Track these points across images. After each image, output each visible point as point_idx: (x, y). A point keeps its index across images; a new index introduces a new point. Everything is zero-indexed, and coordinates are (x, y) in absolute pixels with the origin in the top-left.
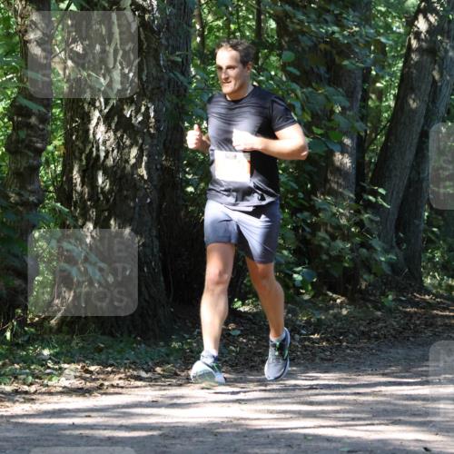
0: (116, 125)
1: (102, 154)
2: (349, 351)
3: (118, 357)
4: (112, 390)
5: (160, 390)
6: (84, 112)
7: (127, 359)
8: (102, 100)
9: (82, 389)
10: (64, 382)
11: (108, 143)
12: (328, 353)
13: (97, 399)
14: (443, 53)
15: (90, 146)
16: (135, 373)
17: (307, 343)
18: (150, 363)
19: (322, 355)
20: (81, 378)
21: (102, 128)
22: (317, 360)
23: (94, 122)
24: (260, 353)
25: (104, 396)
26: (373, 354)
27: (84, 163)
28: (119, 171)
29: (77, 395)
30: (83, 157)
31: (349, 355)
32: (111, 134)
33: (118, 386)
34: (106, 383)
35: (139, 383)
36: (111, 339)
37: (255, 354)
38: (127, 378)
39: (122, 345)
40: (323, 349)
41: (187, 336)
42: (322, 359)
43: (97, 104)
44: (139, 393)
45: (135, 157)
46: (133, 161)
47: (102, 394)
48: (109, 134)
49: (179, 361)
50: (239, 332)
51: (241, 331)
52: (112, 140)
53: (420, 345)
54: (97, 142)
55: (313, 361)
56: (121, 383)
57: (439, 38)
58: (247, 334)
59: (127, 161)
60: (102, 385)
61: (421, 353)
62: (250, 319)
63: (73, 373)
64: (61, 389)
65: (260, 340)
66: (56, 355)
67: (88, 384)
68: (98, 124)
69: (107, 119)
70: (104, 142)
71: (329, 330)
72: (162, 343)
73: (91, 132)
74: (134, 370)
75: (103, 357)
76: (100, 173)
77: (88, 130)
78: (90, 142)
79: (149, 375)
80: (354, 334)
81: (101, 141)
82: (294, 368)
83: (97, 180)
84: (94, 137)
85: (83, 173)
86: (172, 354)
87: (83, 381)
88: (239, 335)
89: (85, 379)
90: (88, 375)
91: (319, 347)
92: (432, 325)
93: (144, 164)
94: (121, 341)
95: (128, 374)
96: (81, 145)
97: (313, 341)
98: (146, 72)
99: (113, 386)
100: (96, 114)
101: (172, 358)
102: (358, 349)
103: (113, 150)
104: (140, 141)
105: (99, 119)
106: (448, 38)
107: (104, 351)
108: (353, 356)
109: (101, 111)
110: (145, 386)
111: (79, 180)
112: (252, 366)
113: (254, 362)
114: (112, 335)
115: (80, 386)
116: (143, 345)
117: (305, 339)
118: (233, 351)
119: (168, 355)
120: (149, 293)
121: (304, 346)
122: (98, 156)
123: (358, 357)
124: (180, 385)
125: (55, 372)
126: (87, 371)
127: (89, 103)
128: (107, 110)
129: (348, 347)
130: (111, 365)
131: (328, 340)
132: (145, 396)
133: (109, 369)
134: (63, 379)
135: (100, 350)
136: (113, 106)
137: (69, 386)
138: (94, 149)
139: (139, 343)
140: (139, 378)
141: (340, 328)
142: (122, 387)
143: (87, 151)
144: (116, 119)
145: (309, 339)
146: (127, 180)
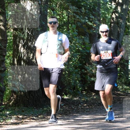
0: (26, 48)
1: (23, 56)
2: (94, 109)
3: (28, 113)
4: (25, 123)
5: (39, 122)
6: (17, 44)
7: (31, 114)
8: (22, 41)
9: (17, 123)
10: (12, 121)
11: (24, 53)
12: (88, 110)
13: (20, 126)
14: (120, 24)
15: (19, 54)
16: (32, 118)
17: (82, 107)
18: (37, 115)
19: (87, 110)
20: (17, 120)
21: (22, 49)
22: (85, 112)
23: (20, 47)
24: (69, 110)
25: (23, 125)
26: (101, 110)
27: (18, 58)
28: (27, 61)
29: (15, 125)
30: (17, 57)
31: (94, 110)
32: (25, 50)
33: (27, 122)
34: (24, 121)
35: (33, 121)
36: (27, 108)
37: (67, 111)
38: (30, 119)
39: (30, 110)
40: (87, 109)
41: (48, 106)
42: (86, 111)
43: (21, 42)
44: (33, 123)
45: (32, 56)
46: (31, 58)
47: (22, 124)
48: (24, 50)
49: (46, 114)
50: (63, 105)
51: (64, 104)
52: (25, 52)
53: (115, 106)
54: (21, 52)
55: (84, 112)
56: (28, 121)
57: (119, 19)
58: (66, 105)
59: (30, 58)
60: (22, 121)
61: (115, 109)
62: (67, 101)
63: (14, 119)
64: (10, 123)
65: (69, 107)
66: (10, 113)
67: (19, 121)
68: (21, 47)
69: (24, 46)
70: (23, 53)
71: (89, 103)
72: (41, 109)
73: (19, 50)
74: (32, 117)
75: (24, 113)
76: (22, 61)
77: (18, 49)
78: (19, 53)
79: (37, 118)
80: (96, 104)
81: (22, 52)
82: (78, 114)
83: (21, 63)
84: (20, 51)
85: (18, 61)
86: (44, 112)
87: (17, 121)
88: (63, 106)
89: (18, 120)
90: (19, 119)
91: (86, 108)
92: (119, 100)
93: (34, 58)
94: (30, 108)
95: (30, 118)
96: (17, 54)
97: (84, 106)
98: (34, 32)
99: (26, 122)
100: (21, 45)
101: (44, 113)
102: (97, 108)
103: (26, 55)
104: (33, 52)
105: (21, 46)
106: (122, 19)
107: (25, 111)
108: (95, 110)
109: (22, 44)
110: (35, 121)
111: (16, 63)
112: (66, 114)
113: (67, 113)
114: (27, 107)
115: (16, 122)
116: (36, 109)
117: (82, 106)
118: (61, 110)
119: (43, 112)
120: (37, 95)
121: (82, 108)
122: (22, 56)
123: (97, 110)
124: (45, 121)
125: (9, 118)
126: (19, 118)
127: (19, 42)
128: (23, 44)
129: (94, 108)
130: (26, 116)
131: (88, 106)
132: (34, 124)
133: (25, 117)
134: (11, 120)
135: (23, 111)
136: (25, 42)
137: (13, 122)
138: (20, 55)
139: (35, 109)
140: (33, 119)
141: (93, 102)
142: (28, 122)
143: (18, 55)
144: (26, 46)
145: (83, 106)
146: (30, 63)
